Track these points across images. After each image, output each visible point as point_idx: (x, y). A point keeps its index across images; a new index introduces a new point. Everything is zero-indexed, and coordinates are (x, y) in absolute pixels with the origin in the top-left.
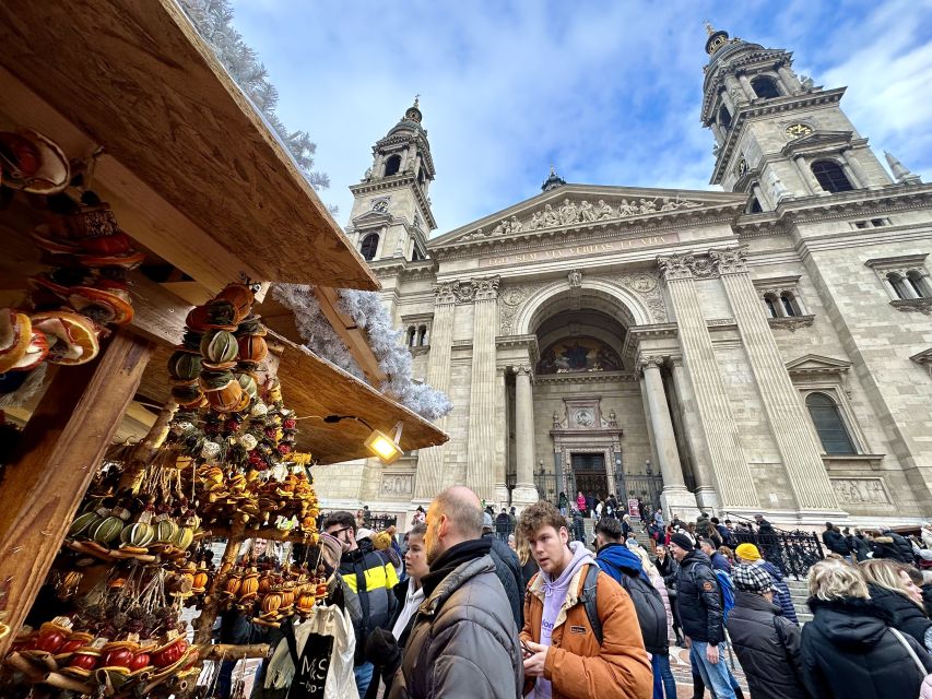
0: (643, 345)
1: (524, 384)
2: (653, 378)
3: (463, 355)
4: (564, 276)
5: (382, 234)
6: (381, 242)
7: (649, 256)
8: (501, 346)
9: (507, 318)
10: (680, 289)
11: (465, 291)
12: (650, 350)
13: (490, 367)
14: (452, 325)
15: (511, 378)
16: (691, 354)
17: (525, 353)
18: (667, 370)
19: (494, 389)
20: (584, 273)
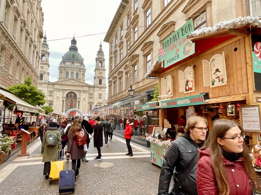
0: (77, 99)
1: (65, 102)
2: (78, 103)
3: (58, 98)
4: (71, 90)
5: (44, 75)
6: (44, 77)
7: (80, 89)
8: (63, 97)
9: (63, 94)
10: (82, 94)
11: (58, 90)
12: (78, 100)
13: (61, 100)
14: (57, 94)
15: (63, 101)
16: (81, 101)
17: (65, 99)
18: (79, 102)
19: (61, 102)
20: (73, 90)
